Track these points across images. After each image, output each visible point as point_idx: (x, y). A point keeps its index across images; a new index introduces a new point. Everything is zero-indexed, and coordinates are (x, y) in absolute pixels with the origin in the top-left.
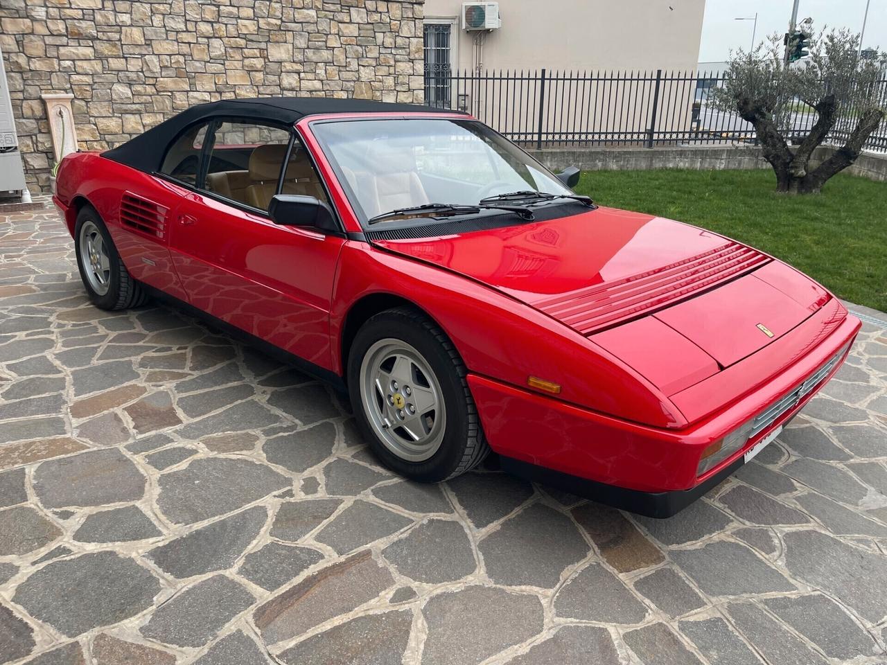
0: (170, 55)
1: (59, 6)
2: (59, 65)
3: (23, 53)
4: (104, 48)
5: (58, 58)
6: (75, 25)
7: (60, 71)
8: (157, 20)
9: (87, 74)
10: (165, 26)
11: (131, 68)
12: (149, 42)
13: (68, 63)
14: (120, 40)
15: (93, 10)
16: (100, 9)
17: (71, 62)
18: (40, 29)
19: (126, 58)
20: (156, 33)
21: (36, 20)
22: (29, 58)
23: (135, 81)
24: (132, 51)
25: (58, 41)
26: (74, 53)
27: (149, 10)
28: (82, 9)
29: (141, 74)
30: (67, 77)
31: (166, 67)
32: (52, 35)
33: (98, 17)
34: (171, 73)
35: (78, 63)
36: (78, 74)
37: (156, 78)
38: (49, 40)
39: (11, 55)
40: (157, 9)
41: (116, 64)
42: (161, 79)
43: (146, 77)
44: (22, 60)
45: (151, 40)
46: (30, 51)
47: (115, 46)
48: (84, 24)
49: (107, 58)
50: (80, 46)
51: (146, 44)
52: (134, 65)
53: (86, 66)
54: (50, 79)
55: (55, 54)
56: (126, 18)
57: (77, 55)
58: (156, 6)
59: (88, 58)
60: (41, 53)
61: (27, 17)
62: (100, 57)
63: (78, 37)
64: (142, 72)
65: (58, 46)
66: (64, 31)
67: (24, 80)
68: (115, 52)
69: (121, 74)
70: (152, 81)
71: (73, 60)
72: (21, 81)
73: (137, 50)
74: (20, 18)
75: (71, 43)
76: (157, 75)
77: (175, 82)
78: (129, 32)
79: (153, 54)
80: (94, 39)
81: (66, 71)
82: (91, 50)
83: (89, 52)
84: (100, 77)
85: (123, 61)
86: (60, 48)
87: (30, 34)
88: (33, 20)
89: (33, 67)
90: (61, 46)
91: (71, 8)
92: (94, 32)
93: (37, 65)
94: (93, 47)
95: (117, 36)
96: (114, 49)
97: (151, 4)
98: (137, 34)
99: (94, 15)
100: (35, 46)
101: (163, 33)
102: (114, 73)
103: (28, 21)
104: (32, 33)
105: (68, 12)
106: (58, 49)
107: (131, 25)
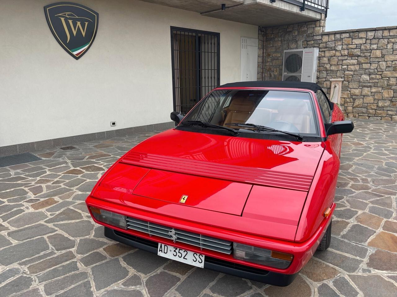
0: (392, 61)
1: (347, 44)
2: (342, 67)
3: (329, 63)
4: (362, 60)
5: (342, 65)
6: (352, 51)
7: (341, 70)
8: (390, 46)
9: (352, 71)
10: (393, 48)
11: (372, 68)
12: (383, 56)
13: (345, 66)
14: (370, 56)
15: (361, 44)
16: (364, 44)
17: (347, 66)
18: (338, 54)
19: (371, 63)
20: (388, 51)
21: (337, 51)
22: (331, 65)
23: (372, 73)
24: (374, 60)
25: (343, 58)
26: (348, 62)
27: (387, 42)
28: (356, 44)
29: (376, 70)
30: (343, 72)
31: (389, 67)
32: (342, 56)
33: (363, 47)
34: (390, 69)
35: (349, 66)
36: (348, 71)
37: (383, 71)
38: (340, 58)
39: (325, 65)
40: (391, 41)
41: (365, 66)
42: (385, 72)
43: (378, 71)
44: (328, 66)
45: (384, 55)
46: (332, 63)
47: (367, 58)
48: (356, 50)
49: (362, 64)
50: (352, 59)
51: (382, 57)
52: (374, 66)
53: (352, 67)
54: (337, 73)
55: (341, 63)
56: (375, 46)
57: (350, 63)
58: (391, 39)
59: (354, 64)
60: (335, 63)
61: (334, 50)
62: (359, 63)
63: (351, 56)
64: (377, 69)
65: (343, 60)
66: (347, 54)
67: (327, 74)
68: (367, 61)
69: (367, 70)
70: (380, 73)
71: (348, 65)
72: (326, 74)
73: (377, 60)
74: (332, 50)
75: (349, 58)
76: (383, 70)
77: (392, 74)
78: (375, 52)
79: (384, 61)
80: (358, 56)
81: (344, 70)
82: (356, 61)
83: (355, 62)
84: (357, 72)
85: (369, 65)
86: (344, 61)
87: (333, 56)
88: (336, 50)
89: (331, 69)
90: (344, 60)
91: (352, 44)
92: (359, 53)
93: (333, 68)
94: (357, 59)
95: (369, 54)
96: (366, 60)
97: (388, 39)
98: (378, 53)
99: (361, 46)
100: (334, 61)
101: (391, 51)
102: (364, 70)
103: (334, 52)
104: (335, 56)
105: (350, 46)
106: (343, 61)
107: (377, 49)
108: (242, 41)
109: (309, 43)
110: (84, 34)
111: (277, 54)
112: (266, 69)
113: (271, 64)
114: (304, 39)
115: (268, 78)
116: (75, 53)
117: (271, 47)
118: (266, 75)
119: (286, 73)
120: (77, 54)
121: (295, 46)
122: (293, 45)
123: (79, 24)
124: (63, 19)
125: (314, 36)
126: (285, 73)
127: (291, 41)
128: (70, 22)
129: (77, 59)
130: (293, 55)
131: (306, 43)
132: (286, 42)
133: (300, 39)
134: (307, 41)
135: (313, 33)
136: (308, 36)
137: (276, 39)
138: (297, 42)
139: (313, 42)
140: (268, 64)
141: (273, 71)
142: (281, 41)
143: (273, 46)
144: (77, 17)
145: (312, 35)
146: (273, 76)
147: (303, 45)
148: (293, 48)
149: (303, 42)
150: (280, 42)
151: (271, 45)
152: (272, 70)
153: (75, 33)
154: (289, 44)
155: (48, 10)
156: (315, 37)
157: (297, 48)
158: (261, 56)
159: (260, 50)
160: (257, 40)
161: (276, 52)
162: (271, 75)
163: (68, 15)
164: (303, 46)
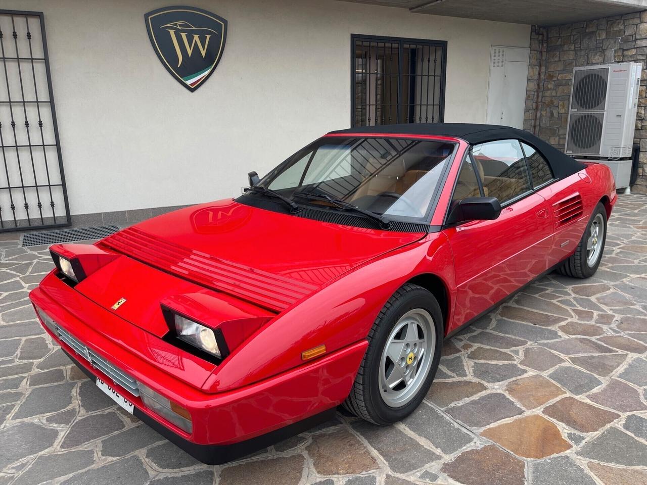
108: (493, 54)
109: (626, 53)
110: (203, 53)
111: (567, 74)
112: (545, 103)
113: (554, 94)
114: (617, 47)
115: (548, 118)
116: (189, 82)
117: (556, 61)
118: (544, 113)
119: (576, 110)
120: (192, 84)
121: (601, 59)
122: (597, 58)
123: (196, 38)
124: (172, 32)
125: (636, 39)
126: (573, 110)
127: (594, 51)
128: (184, 35)
129: (192, 90)
130: (589, 75)
131: (621, 54)
132: (583, 53)
133: (609, 46)
134: (624, 50)
135: (635, 34)
136: (625, 40)
137: (566, 47)
138: (603, 51)
139: (634, 52)
140: (548, 93)
141: (558, 107)
142: (575, 50)
143: (560, 61)
144: (194, 28)
145: (634, 38)
146: (556, 115)
147: (615, 57)
148: (597, 64)
149: (615, 52)
150: (572, 53)
151: (557, 59)
152: (555, 104)
153: (190, 52)
154: (590, 56)
155: (151, 18)
156: (639, 42)
157: (604, 63)
158: (536, 79)
159: (533, 68)
160: (527, 51)
161: (564, 71)
162: (552, 114)
163: (180, 26)
164: (615, 59)
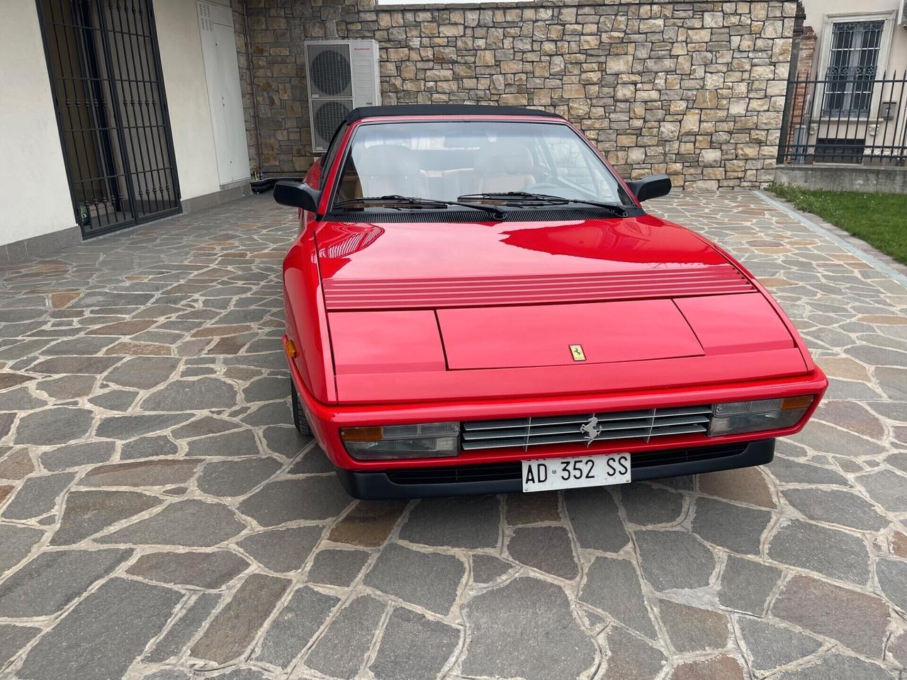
0: (514, 74)
1: (430, 35)
2: (425, 85)
3: (399, 76)
4: (461, 70)
5: (424, 80)
6: (440, 52)
7: (425, 91)
8: (507, 43)
9: (445, 93)
10: (513, 48)
11: (480, 87)
12: (498, 64)
13: (432, 84)
14: (475, 62)
15: (456, 37)
16: (462, 36)
17: (434, 83)
18: (414, 56)
19: (477, 78)
20: (505, 54)
21: (412, 49)
22: (404, 80)
23: (482, 98)
24: (483, 72)
25: (426, 65)
26: (436, 75)
27: (502, 34)
28: (448, 37)
29: (488, 92)
30: (430, 96)
31: (510, 84)
32: (422, 60)
33: (459, 43)
34: (513, 89)
35: (439, 84)
36: (438, 93)
37: (500, 94)
38: (420, 65)
39: (392, 78)
40: (508, 33)
41: (469, 83)
42: (504, 96)
43: (491, 94)
44: (398, 82)
45: (500, 61)
46: (406, 75)
47: (470, 68)
48: (447, 50)
49: (462, 78)
50: (442, 69)
51: (496, 65)
52: (484, 83)
53: (445, 86)
54: (417, 98)
55: (423, 76)
56: (481, 43)
57: (439, 77)
58: (509, 30)
59: (447, 79)
60: (412, 76)
61: (406, 47)
62: (457, 78)
63: (441, 61)
64: (489, 90)
65: (426, 70)
66: (431, 57)
67: (398, 99)
68: (470, 73)
69: (472, 93)
70: (496, 98)
71: (436, 82)
72: (396, 100)
73: (488, 71)
74: (401, 47)
75: (436, 67)
76: (501, 92)
77: (516, 98)
78: (483, 54)
79: (501, 73)
80: (454, 62)
81: (430, 91)
82: (451, 72)
83: (448, 74)
84: (454, 95)
85: (475, 80)
86: (427, 71)
87: (407, 60)
88: (410, 49)
89: (405, 88)
90: (429, 69)
91: (439, 37)
92: (454, 57)
93: (409, 86)
94: (452, 69)
95: (472, 59)
96: (469, 71)
97: (504, 28)
98: (489, 57)
99: (456, 42)
100: (409, 71)
101: (511, 54)
102: (466, 91)
103: (406, 50)
104: (408, 60)
105: (437, 40)
106: (425, 72)
107: (485, 49)
108: (199, 12)
109: (351, 27)
111: (282, 49)
112: (259, 86)
113: (269, 74)
114: (339, 19)
115: (268, 106)
117: (262, 30)
118: (260, 99)
119: (317, 96)
121: (321, 33)
122: (317, 30)
125: (359, 12)
126: (314, 96)
127: (311, 20)
131: (344, 28)
132: (297, 22)
133: (329, 17)
134: (347, 23)
135: (357, 4)
136: (347, 11)
137: (273, 12)
138: (323, 22)
139: (359, 27)
140: (261, 73)
141: (278, 91)
142: (286, 18)
143: (267, 29)
145: (356, 9)
146: (277, 101)
147: (338, 30)
148: (317, 38)
149: (337, 25)
150: (283, 21)
151: (264, 27)
152: (273, 87)
154: (307, 27)
156: (362, 15)
157: (326, 37)
158: (244, 52)
159: (239, 36)
160: (230, 10)
161: (276, 44)
162: (272, 102)
164: (338, 34)
